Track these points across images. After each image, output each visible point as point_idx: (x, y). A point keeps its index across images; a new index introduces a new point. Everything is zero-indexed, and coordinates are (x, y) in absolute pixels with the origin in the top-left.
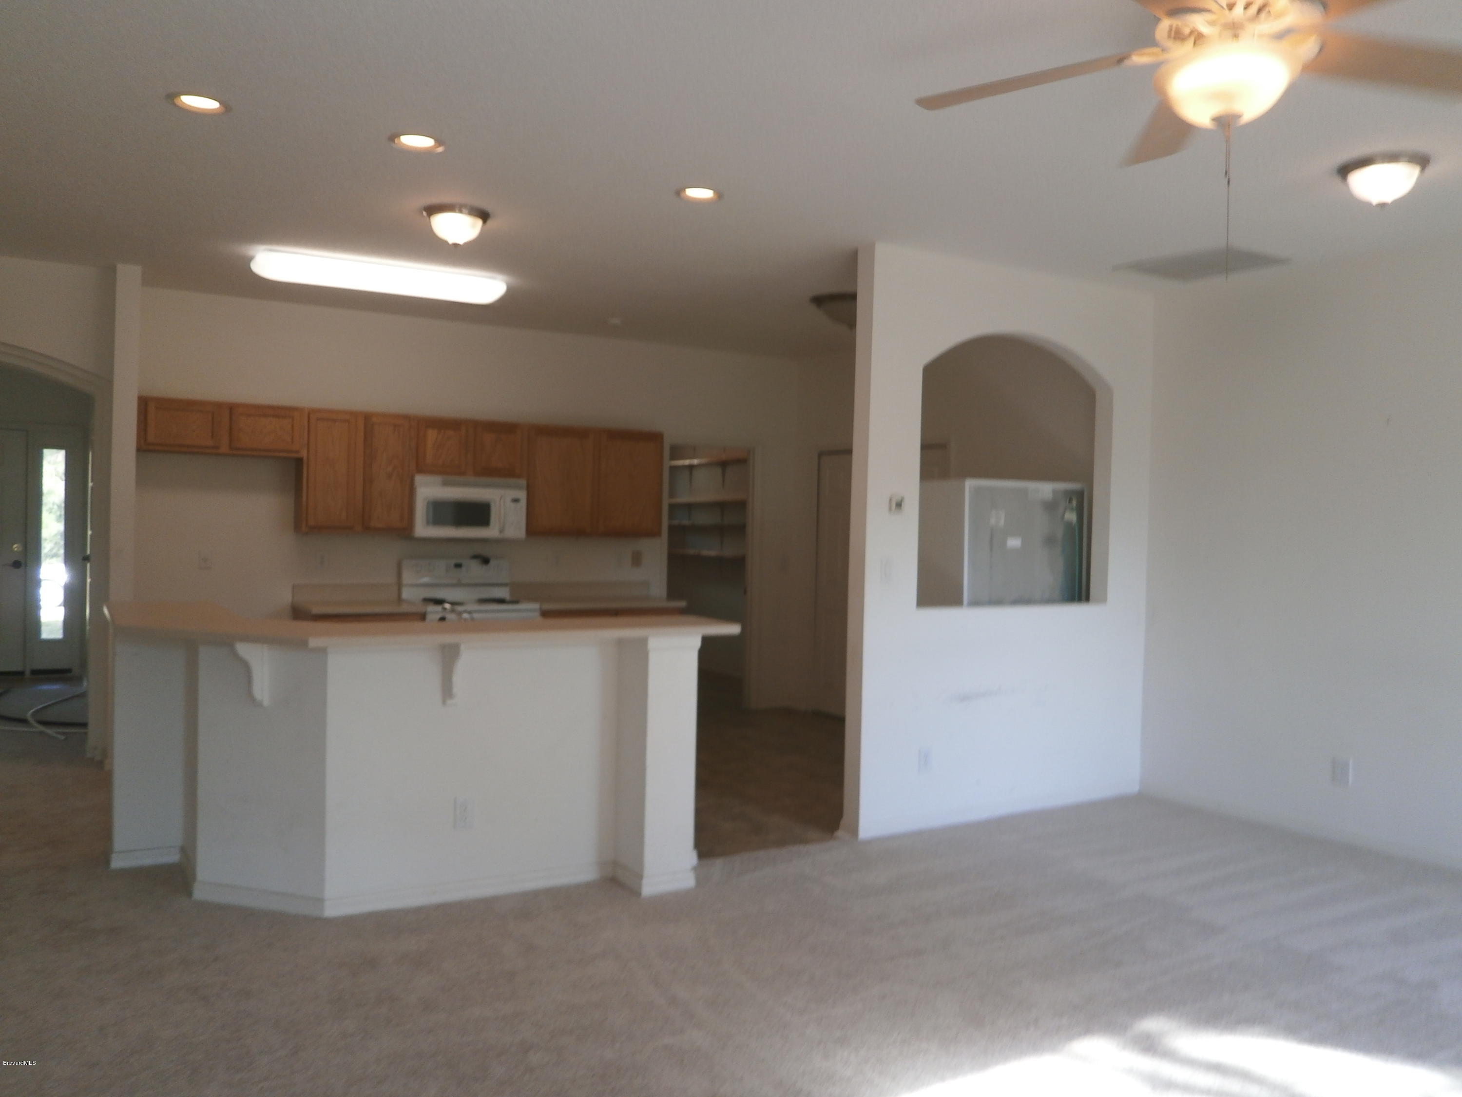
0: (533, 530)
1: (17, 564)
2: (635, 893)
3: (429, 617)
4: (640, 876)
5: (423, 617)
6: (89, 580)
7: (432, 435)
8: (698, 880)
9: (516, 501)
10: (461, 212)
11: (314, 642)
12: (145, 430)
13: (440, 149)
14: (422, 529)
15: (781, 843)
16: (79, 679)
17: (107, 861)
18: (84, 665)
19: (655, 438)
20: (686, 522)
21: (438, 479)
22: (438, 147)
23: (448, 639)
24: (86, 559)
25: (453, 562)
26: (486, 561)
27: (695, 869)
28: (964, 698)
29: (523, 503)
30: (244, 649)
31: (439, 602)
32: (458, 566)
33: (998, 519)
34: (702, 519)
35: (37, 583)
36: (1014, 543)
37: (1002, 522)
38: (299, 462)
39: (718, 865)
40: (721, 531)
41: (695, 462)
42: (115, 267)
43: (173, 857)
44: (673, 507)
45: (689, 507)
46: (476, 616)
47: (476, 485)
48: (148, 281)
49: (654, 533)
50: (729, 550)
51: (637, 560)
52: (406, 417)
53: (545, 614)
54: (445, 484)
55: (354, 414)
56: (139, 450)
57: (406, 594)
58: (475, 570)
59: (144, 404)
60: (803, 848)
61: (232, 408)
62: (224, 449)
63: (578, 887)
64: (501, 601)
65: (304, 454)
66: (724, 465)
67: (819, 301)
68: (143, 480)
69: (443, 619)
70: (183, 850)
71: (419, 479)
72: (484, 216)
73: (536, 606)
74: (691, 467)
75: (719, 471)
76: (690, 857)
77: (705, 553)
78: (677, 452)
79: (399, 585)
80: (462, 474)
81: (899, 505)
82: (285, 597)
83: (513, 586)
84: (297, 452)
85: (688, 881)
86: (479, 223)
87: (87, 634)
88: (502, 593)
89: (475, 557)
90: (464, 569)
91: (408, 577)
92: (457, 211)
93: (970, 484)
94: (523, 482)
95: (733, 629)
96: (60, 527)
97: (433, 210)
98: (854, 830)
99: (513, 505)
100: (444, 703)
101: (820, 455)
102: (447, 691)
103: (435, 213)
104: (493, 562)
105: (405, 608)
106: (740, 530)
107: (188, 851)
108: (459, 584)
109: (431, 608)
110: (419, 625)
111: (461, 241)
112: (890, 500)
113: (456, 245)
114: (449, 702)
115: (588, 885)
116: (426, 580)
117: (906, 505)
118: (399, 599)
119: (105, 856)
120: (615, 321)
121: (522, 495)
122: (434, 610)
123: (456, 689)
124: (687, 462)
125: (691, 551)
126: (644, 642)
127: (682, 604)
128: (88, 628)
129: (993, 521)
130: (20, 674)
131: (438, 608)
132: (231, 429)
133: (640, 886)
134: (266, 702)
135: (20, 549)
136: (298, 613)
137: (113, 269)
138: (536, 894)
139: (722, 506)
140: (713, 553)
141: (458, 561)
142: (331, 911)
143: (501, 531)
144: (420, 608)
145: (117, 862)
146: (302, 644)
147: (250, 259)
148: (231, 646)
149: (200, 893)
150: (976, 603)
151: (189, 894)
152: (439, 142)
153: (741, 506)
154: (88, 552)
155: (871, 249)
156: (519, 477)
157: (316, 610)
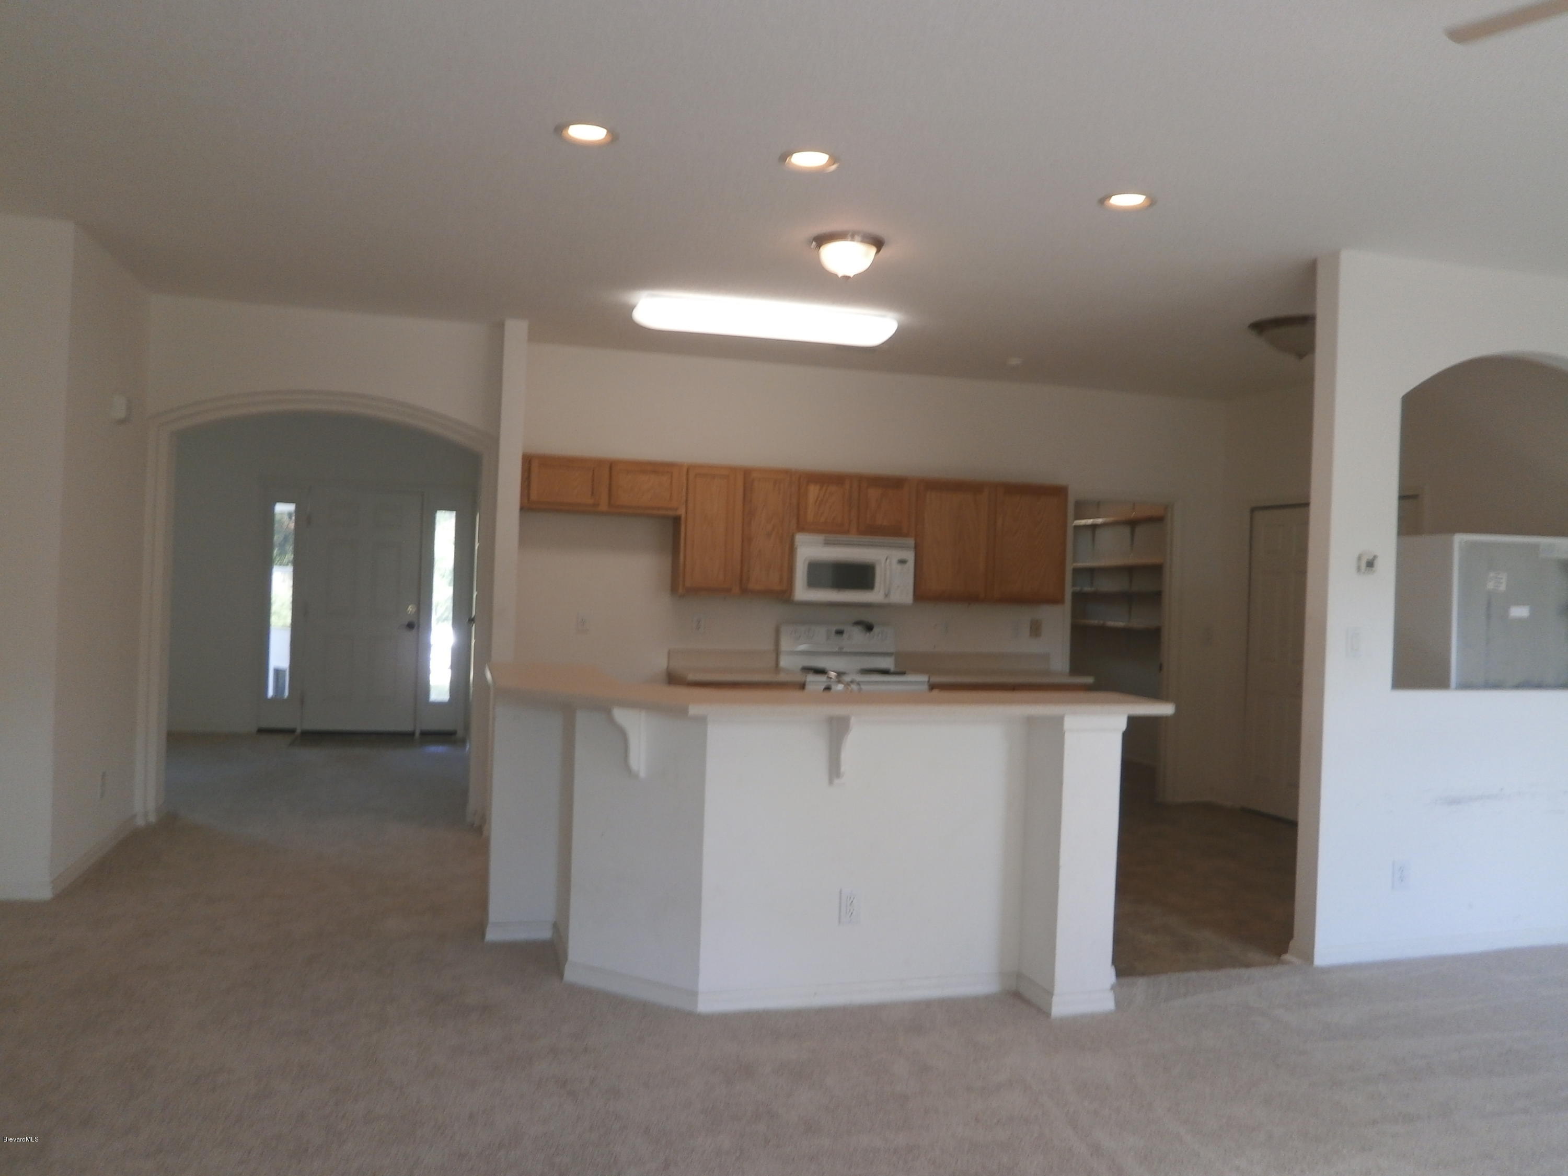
0: (921, 595)
1: (410, 626)
2: (1043, 1012)
3: (808, 687)
4: (1050, 993)
5: (802, 686)
6: (473, 641)
7: (813, 491)
8: (1118, 1003)
9: (902, 562)
10: (853, 239)
11: (694, 710)
12: (529, 485)
13: (834, 167)
14: (802, 592)
15: (1217, 964)
16: (463, 741)
17: (483, 935)
18: (467, 728)
19: (1059, 492)
20: (1087, 589)
21: (820, 538)
22: (830, 166)
23: (838, 710)
24: (471, 620)
25: (834, 629)
26: (869, 628)
27: (1113, 988)
28: (1454, 801)
29: (911, 564)
30: (621, 716)
31: (821, 672)
32: (840, 633)
33: (1498, 582)
34: (1106, 585)
35: (427, 647)
36: (1519, 612)
37: (1503, 588)
38: (677, 520)
39: (1140, 986)
40: (1128, 599)
41: (1100, 521)
42: (503, 325)
43: (545, 934)
44: (1076, 571)
45: (1092, 571)
46: (863, 687)
47: (859, 545)
48: (534, 337)
49: (1057, 600)
50: (1139, 621)
51: (1036, 629)
52: (787, 472)
53: (932, 687)
54: (827, 543)
55: (733, 470)
56: (522, 509)
57: (784, 662)
58: (857, 637)
59: (528, 462)
60: (1244, 972)
61: (611, 467)
62: (604, 507)
63: (976, 1000)
64: (885, 672)
65: (682, 512)
66: (1133, 524)
67: (1259, 327)
68: (525, 539)
69: (828, 688)
70: (555, 926)
71: (800, 538)
72: (878, 243)
73: (924, 678)
74: (1094, 527)
75: (1126, 531)
76: (1108, 974)
77: (1111, 623)
78: (1082, 509)
79: (777, 652)
80: (847, 532)
81: (1370, 564)
82: (660, 663)
83: (898, 656)
84: (677, 509)
85: (1107, 1003)
86: (873, 250)
87: (471, 697)
88: (887, 663)
89: (858, 623)
90: (845, 636)
91: (786, 644)
92: (850, 238)
93: (1460, 540)
94: (911, 542)
95: (1165, 709)
96: (449, 591)
97: (822, 240)
98: (1308, 956)
99: (899, 567)
100: (831, 782)
101: (1253, 510)
102: (834, 769)
103: (826, 243)
104: (876, 630)
105: (782, 677)
106: (1155, 598)
107: (560, 928)
108: (841, 653)
109: (811, 678)
110: (797, 694)
111: (851, 273)
112: (1359, 558)
113: (846, 278)
114: (836, 781)
115: (988, 998)
116: (802, 647)
117: (1378, 564)
118: (777, 668)
119: (481, 928)
120: (1014, 361)
121: (910, 556)
122: (815, 683)
123: (844, 768)
124: (1090, 521)
125: (1095, 622)
126: (1060, 720)
127: (1089, 680)
128: (471, 691)
129: (1490, 585)
130: (412, 734)
131: (822, 678)
132: (610, 485)
133: (1050, 1005)
134: (642, 774)
135: (414, 610)
136: (673, 679)
137: (501, 326)
138: (928, 1004)
139: (1130, 571)
140: (1121, 624)
141: (840, 627)
142: (705, 1005)
143: (886, 595)
144: (799, 678)
145: (492, 935)
146: (681, 712)
147: (632, 308)
148: (608, 712)
149: (571, 974)
150: (1465, 686)
151: (561, 975)
152: (834, 159)
153: (1156, 570)
154: (474, 613)
155: (1335, 257)
156: (906, 535)
157: (691, 677)
